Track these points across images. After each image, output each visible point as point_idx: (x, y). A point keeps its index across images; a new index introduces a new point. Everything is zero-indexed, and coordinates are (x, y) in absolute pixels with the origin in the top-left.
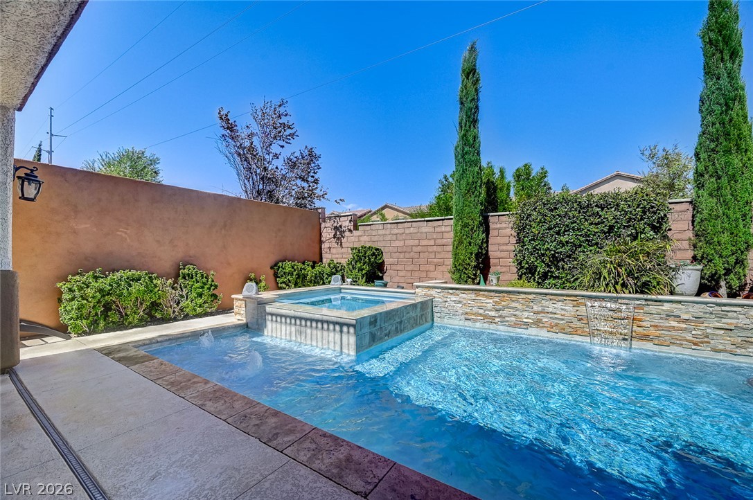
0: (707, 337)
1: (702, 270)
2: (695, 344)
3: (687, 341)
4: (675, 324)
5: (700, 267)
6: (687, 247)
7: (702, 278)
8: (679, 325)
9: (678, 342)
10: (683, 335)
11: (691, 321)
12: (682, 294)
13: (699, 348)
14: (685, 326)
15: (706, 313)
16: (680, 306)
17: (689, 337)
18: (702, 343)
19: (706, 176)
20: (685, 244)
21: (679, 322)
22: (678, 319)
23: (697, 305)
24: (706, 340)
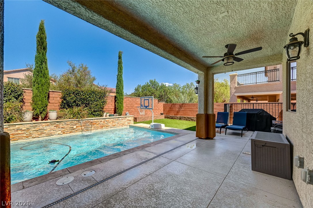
0: (31, 134)
1: (33, 113)
2: (27, 137)
3: (24, 137)
4: (20, 132)
5: (32, 112)
6: (30, 105)
7: (33, 115)
8: (21, 132)
9: (21, 138)
10: (23, 135)
11: (26, 130)
12: (26, 121)
13: (28, 138)
14: (24, 132)
15: (30, 127)
16: (22, 126)
17: (25, 135)
18: (29, 136)
19: (36, 83)
20: (29, 104)
21: (21, 131)
22: (21, 130)
23: (28, 125)
24: (30, 135)
